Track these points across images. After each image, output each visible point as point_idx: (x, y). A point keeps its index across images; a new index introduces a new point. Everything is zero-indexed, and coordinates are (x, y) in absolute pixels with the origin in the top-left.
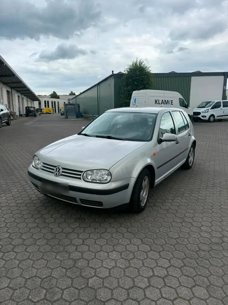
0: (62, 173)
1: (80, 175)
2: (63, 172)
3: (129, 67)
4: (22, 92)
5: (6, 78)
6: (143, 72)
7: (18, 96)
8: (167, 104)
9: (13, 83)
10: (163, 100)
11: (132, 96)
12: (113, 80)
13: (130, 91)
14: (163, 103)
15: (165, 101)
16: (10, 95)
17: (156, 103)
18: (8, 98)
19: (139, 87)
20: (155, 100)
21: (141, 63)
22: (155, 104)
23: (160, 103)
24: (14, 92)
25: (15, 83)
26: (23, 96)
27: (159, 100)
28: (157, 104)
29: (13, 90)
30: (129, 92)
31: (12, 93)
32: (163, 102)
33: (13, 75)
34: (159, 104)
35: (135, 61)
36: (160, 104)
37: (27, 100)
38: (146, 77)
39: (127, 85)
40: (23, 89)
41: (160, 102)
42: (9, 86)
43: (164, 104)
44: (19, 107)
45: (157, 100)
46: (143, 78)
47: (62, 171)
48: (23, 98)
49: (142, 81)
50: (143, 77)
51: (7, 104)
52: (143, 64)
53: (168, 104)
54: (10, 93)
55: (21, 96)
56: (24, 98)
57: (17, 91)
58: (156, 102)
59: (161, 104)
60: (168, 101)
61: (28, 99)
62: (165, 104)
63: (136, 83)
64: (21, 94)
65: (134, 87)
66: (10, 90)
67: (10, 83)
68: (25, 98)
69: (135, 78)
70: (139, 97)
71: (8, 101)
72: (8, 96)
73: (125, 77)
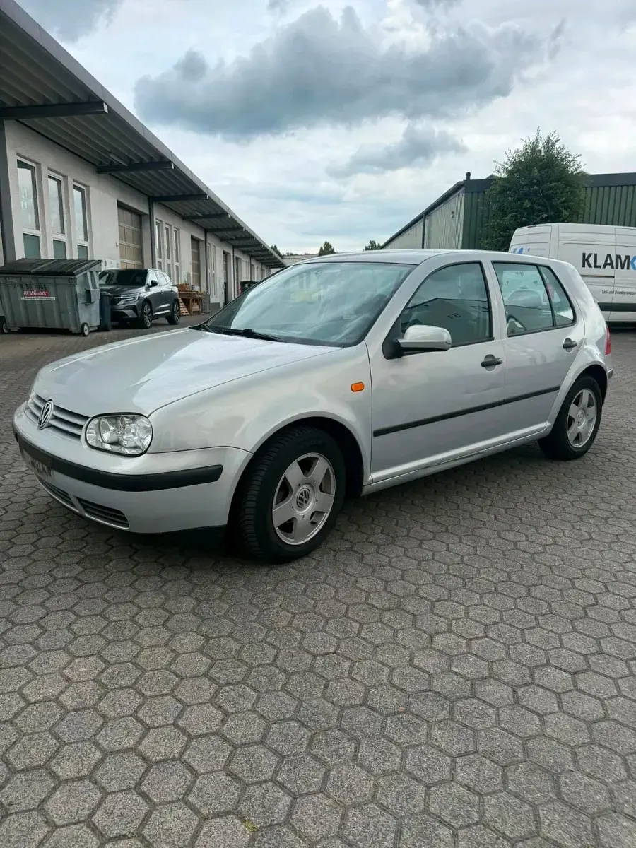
0: (52, 419)
1: (80, 427)
2: (56, 418)
3: (511, 159)
4: (237, 243)
5: (185, 203)
6: (553, 171)
7: (225, 254)
8: (622, 268)
9: (205, 216)
10: (609, 256)
11: (511, 244)
12: (464, 198)
13: (508, 228)
14: (611, 264)
15: (618, 257)
16: (202, 250)
17: (586, 264)
18: (196, 257)
19: (538, 216)
20: (584, 255)
21: (550, 144)
22: (584, 266)
23: (598, 264)
24: (212, 241)
25: (210, 216)
26: (238, 254)
27: (596, 255)
28: (590, 266)
29: (208, 235)
30: (504, 231)
31: (208, 245)
32: (611, 261)
33: (202, 195)
34: (596, 266)
35: (533, 138)
36: (600, 267)
37: (252, 265)
38: (561, 184)
39: (503, 211)
40: (234, 233)
41: (601, 262)
42: (198, 226)
43: (612, 267)
44: (226, 284)
45: (590, 255)
46: (552, 188)
47: (53, 415)
48: (237, 259)
49: (549, 198)
50: (551, 185)
51: (191, 272)
52: (557, 145)
53: (628, 268)
54: (202, 245)
55: (232, 253)
56: (243, 259)
57: (222, 240)
58: (585, 260)
59: (604, 267)
60: (628, 257)
61: (252, 263)
62: (617, 268)
63: (527, 204)
64: (234, 247)
65: (522, 217)
66: (201, 236)
67: (197, 217)
68: (245, 261)
69: (526, 189)
70: (530, 246)
71: (193, 264)
72: (196, 251)
73: (497, 188)
